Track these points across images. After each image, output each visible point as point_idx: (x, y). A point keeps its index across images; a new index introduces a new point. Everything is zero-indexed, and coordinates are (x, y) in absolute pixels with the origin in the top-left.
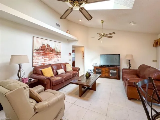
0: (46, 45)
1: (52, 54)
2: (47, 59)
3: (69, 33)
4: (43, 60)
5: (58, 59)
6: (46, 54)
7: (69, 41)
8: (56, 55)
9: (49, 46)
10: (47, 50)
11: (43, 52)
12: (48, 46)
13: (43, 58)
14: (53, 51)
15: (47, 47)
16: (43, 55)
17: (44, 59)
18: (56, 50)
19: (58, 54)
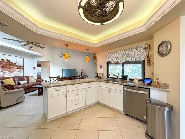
0: (5, 60)
1: (12, 67)
2: (8, 72)
3: (33, 50)
4: (2, 73)
5: (20, 72)
6: (6, 68)
7: (33, 56)
8: (18, 69)
9: (10, 61)
10: (7, 64)
11: (3, 66)
12: (8, 60)
13: (2, 71)
14: (15, 65)
15: (6, 61)
16: (2, 68)
17: (4, 72)
18: (17, 64)
19: (19, 68)
